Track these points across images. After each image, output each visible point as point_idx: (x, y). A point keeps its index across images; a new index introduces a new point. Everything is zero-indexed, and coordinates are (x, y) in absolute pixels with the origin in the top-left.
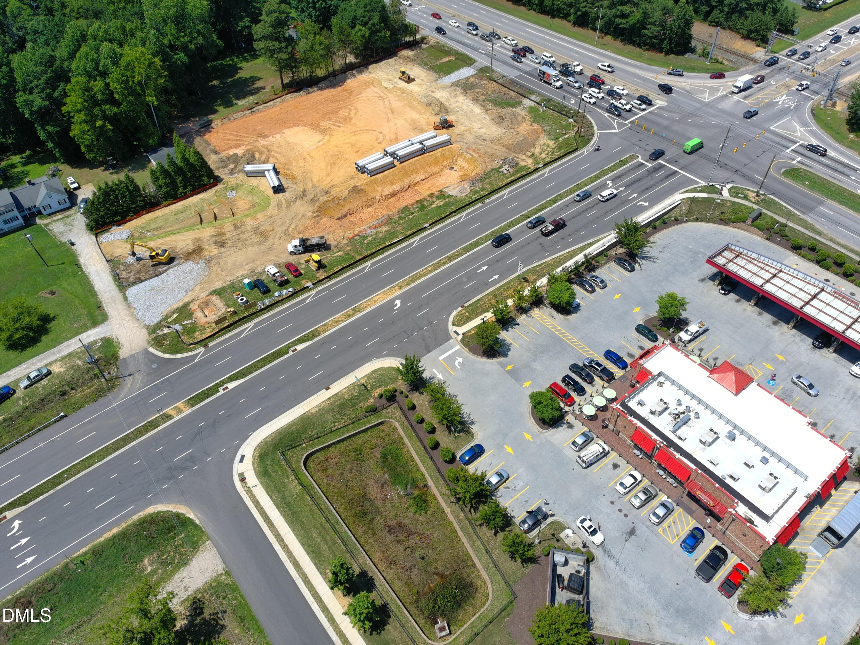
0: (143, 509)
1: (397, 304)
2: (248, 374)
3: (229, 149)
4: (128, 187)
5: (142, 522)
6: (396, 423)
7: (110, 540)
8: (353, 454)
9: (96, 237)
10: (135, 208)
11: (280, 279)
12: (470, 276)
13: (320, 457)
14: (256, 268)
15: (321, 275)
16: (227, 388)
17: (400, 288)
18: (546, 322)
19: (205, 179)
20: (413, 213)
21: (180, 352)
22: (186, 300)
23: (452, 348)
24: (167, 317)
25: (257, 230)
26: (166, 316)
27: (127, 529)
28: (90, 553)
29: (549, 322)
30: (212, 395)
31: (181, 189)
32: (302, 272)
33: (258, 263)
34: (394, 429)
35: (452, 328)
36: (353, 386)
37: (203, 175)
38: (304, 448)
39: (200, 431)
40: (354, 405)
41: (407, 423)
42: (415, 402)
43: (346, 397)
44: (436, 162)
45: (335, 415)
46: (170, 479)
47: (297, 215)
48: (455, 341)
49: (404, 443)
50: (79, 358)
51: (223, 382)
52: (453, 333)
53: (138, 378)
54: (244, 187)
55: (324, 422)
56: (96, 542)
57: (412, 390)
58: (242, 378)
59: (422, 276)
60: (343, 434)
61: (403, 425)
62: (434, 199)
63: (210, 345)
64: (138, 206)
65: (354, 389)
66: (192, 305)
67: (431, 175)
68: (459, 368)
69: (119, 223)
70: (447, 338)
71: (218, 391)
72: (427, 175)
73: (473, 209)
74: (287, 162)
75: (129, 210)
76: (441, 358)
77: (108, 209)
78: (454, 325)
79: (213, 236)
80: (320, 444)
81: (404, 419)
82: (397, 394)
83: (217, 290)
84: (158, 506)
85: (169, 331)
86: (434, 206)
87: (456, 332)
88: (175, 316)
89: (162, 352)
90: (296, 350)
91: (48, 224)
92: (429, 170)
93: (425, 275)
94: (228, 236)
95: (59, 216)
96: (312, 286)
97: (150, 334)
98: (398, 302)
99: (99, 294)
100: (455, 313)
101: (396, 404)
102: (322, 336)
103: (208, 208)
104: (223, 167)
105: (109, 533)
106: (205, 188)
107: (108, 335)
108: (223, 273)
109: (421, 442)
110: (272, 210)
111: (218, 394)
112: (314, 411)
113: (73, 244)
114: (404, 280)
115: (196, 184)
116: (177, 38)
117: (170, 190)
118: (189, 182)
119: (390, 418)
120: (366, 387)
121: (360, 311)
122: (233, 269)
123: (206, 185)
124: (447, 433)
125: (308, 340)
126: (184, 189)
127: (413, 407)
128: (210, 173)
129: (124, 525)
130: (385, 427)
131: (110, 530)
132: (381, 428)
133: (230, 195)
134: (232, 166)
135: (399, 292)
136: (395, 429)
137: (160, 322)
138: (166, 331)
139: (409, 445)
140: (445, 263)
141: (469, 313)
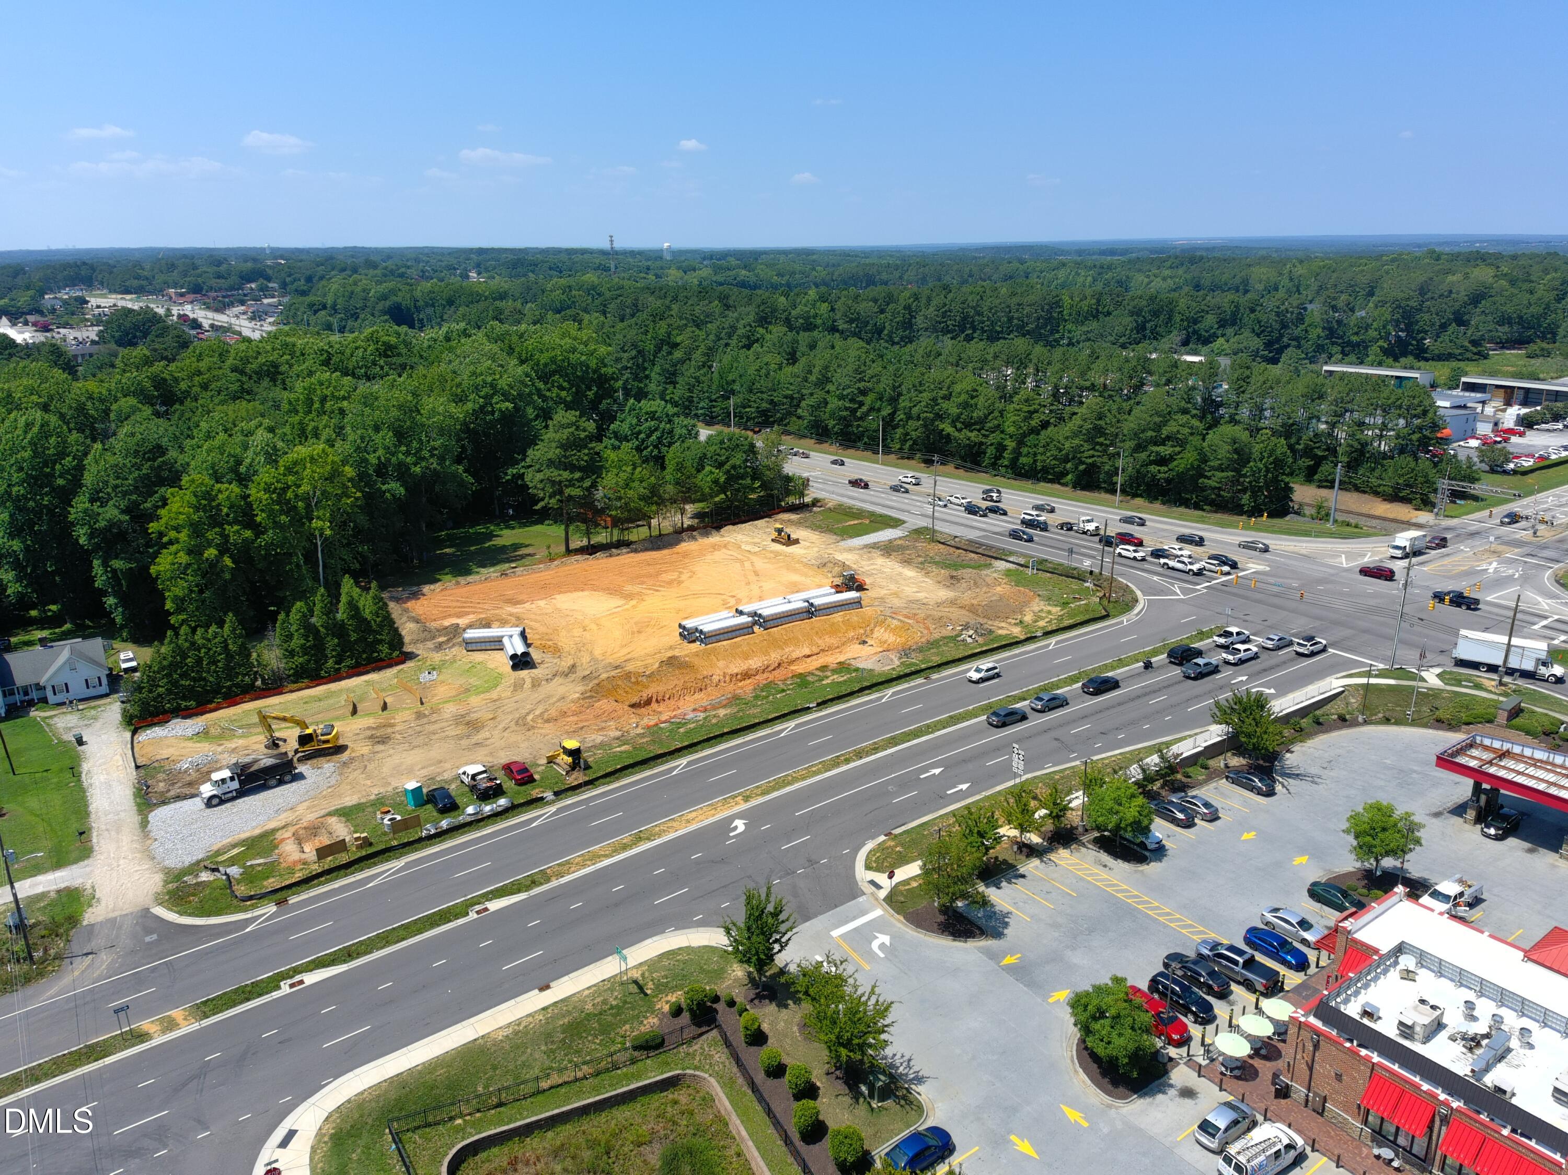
1: (736, 828)
2: (359, 955)
3: (445, 618)
4: (227, 646)
6: (712, 1080)
8: (587, 1155)
9: (134, 733)
10: (229, 688)
11: (484, 785)
12: (904, 784)
13: (498, 1156)
14: (439, 774)
15: (578, 777)
16: (302, 982)
17: (747, 799)
18: (1091, 875)
19: (385, 649)
20: (783, 691)
21: (218, 913)
22: (271, 826)
23: (863, 913)
24: (218, 853)
25: (459, 720)
26: (218, 851)
29: (1097, 874)
30: (260, 995)
31: (330, 663)
32: (536, 777)
33: (448, 766)
34: (704, 1099)
35: (862, 874)
36: (612, 983)
37: (380, 642)
38: (458, 1129)
39: (201, 1072)
40: (605, 1030)
41: (740, 1080)
42: (765, 1027)
43: (589, 1007)
44: (833, 630)
45: (553, 1051)
47: (549, 697)
48: (872, 899)
49: (729, 1135)
51: (297, 971)
52: (866, 884)
53: (106, 958)
54: (456, 665)
55: (523, 1065)
57: (759, 997)
58: (348, 961)
59: (795, 780)
60: (568, 1100)
61: (728, 1085)
62: (829, 674)
63: (294, 900)
64: (237, 685)
65: (611, 990)
66: (280, 833)
67: (823, 650)
68: (882, 955)
69: (188, 714)
70: (853, 892)
71: (279, 988)
72: (815, 650)
73: (906, 686)
74: (549, 631)
75: (216, 691)
76: (836, 933)
77: (175, 684)
78: (868, 867)
79: (369, 728)
80: (501, 1122)
81: (735, 1069)
82: (720, 1007)
83: (344, 808)
85: (212, 879)
86: (829, 681)
87: (873, 883)
88: (235, 851)
89: (177, 912)
90: (486, 909)
91: (51, 717)
92: (820, 642)
93: (804, 778)
94: (397, 728)
96: (552, 797)
97: (166, 882)
98: (740, 825)
99: (93, 816)
100: (870, 845)
101: (714, 1033)
102: (554, 883)
103: (374, 696)
104: (425, 640)
106: (380, 664)
107: (76, 883)
108: (368, 782)
109: (777, 1124)
110: (503, 690)
111: (276, 994)
112: (500, 1035)
113: (80, 742)
114: (757, 787)
115: (364, 656)
116: (393, 455)
117: (309, 661)
118: (350, 650)
119: (696, 1068)
120: (641, 988)
121: (649, 839)
122: (391, 776)
123: (382, 660)
124: (847, 1100)
125: (519, 891)
126: (336, 663)
127: (758, 1038)
128: (397, 641)
130: (681, 1096)
132: (670, 1095)
133: (424, 677)
134: (442, 639)
135: (743, 806)
136: (708, 1101)
137: (198, 862)
138: (205, 876)
139: (744, 1133)
140: (848, 761)
141: (902, 845)
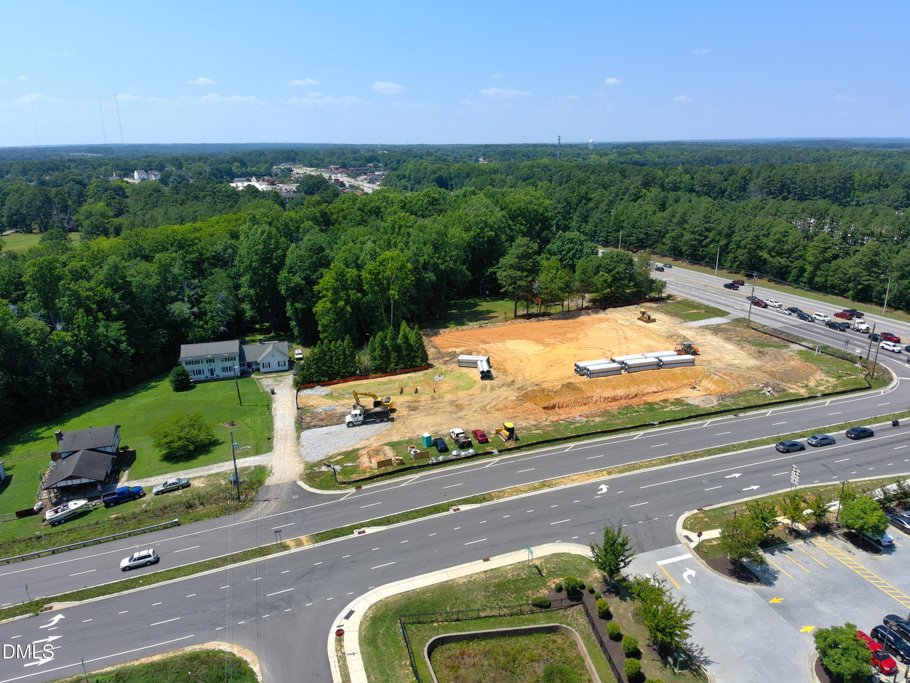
0: (203, 642)
1: (601, 489)
2: (393, 523)
3: (449, 347)
4: (345, 351)
5: (194, 658)
6: (577, 634)
7: (145, 667)
8: (502, 659)
9: (298, 391)
10: (344, 373)
11: (462, 440)
12: (713, 480)
13: (454, 649)
14: (440, 431)
15: (512, 444)
16: (364, 532)
17: (609, 473)
18: (839, 556)
19: (419, 360)
20: (638, 412)
21: (328, 488)
22: (357, 446)
23: (679, 554)
24: (331, 457)
25: (452, 403)
27: (172, 660)
28: (114, 675)
29: (843, 556)
30: (344, 535)
31: (392, 365)
32: (490, 440)
33: (444, 427)
34: (571, 643)
35: (680, 531)
36: (523, 565)
37: (417, 357)
38: (435, 629)
39: (313, 570)
40: (518, 591)
41: (594, 638)
42: (611, 610)
43: (510, 576)
44: (674, 378)
45: (488, 597)
46: (252, 615)
47: (499, 397)
48: (685, 547)
49: (584, 668)
50: (225, 478)
51: (362, 526)
52: (683, 538)
53: (273, 504)
54: (453, 373)
55: (472, 601)
56: (127, 664)
57: (609, 591)
58: (386, 525)
59: (641, 467)
60: (494, 626)
61: (587, 639)
62: (669, 405)
63: (364, 487)
64: (348, 372)
65: (523, 569)
66: (361, 452)
67: (665, 390)
68: (689, 582)
69: (324, 384)
70: (673, 540)
71: (353, 533)
72: (661, 389)
73: (720, 418)
74: (502, 360)
75: (338, 374)
76: (660, 563)
77: (319, 368)
78: (685, 527)
79: (408, 402)
80: (457, 630)
81: (591, 630)
82: (585, 592)
83: (393, 442)
84: (222, 643)
85: (327, 470)
86: (668, 409)
87: (687, 537)
88: (339, 458)
89: (309, 485)
90: (459, 509)
91: (261, 379)
92: (664, 384)
93: (647, 467)
94: (422, 404)
95: (274, 375)
96: (497, 453)
97: (306, 469)
98: (604, 488)
99: (275, 431)
100: (687, 514)
101: (580, 606)
102: (495, 502)
103: (412, 385)
104: (438, 358)
105: (149, 658)
106: (415, 369)
107: (264, 464)
108: (405, 430)
109: (614, 668)
110: (475, 390)
111: (351, 536)
112: (461, 581)
113: (273, 393)
114: (617, 467)
115: (408, 363)
117: (382, 363)
118: (402, 360)
119: (568, 624)
120: (540, 572)
121: (550, 486)
122: (417, 428)
123: (417, 366)
124: (659, 664)
125: (476, 502)
126: (396, 365)
127: (606, 615)
128: (425, 357)
129: (171, 654)
130: (559, 638)
131: (151, 656)
132: (552, 636)
133: (437, 378)
134: (447, 359)
135: (607, 478)
136: (574, 645)
137: (321, 461)
138: (324, 469)
139: (594, 669)
140: (676, 460)
141: (709, 518)
